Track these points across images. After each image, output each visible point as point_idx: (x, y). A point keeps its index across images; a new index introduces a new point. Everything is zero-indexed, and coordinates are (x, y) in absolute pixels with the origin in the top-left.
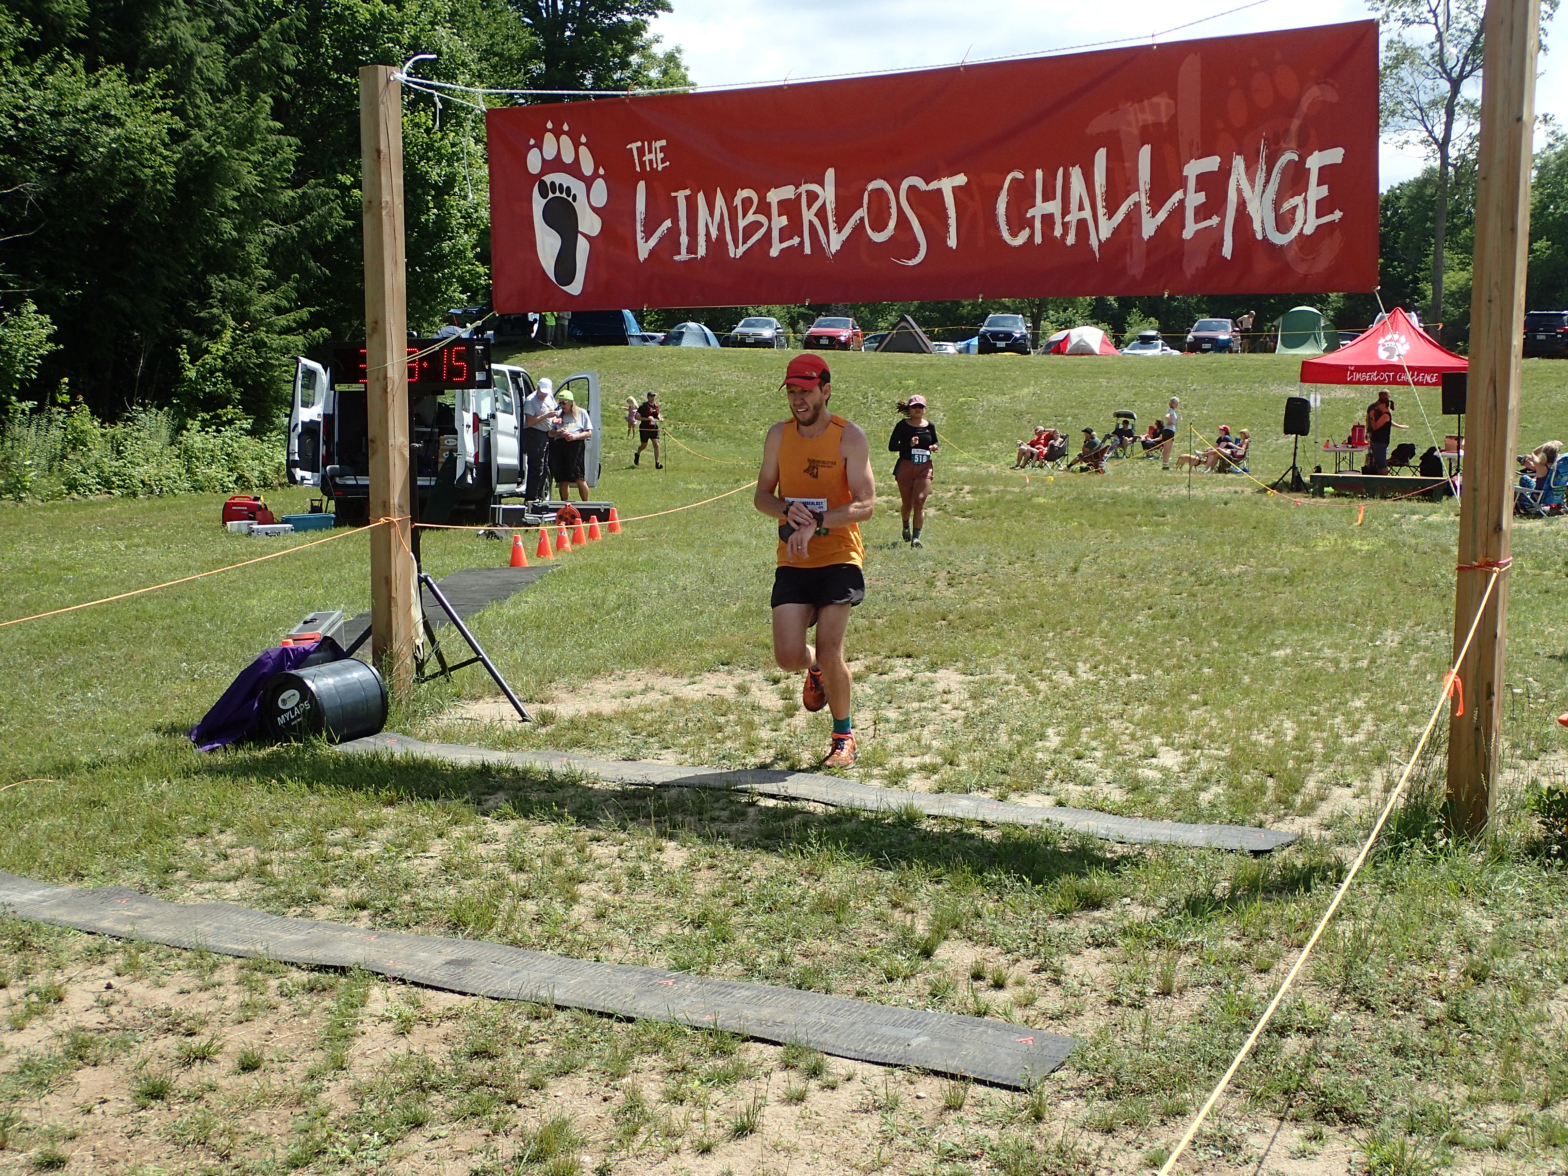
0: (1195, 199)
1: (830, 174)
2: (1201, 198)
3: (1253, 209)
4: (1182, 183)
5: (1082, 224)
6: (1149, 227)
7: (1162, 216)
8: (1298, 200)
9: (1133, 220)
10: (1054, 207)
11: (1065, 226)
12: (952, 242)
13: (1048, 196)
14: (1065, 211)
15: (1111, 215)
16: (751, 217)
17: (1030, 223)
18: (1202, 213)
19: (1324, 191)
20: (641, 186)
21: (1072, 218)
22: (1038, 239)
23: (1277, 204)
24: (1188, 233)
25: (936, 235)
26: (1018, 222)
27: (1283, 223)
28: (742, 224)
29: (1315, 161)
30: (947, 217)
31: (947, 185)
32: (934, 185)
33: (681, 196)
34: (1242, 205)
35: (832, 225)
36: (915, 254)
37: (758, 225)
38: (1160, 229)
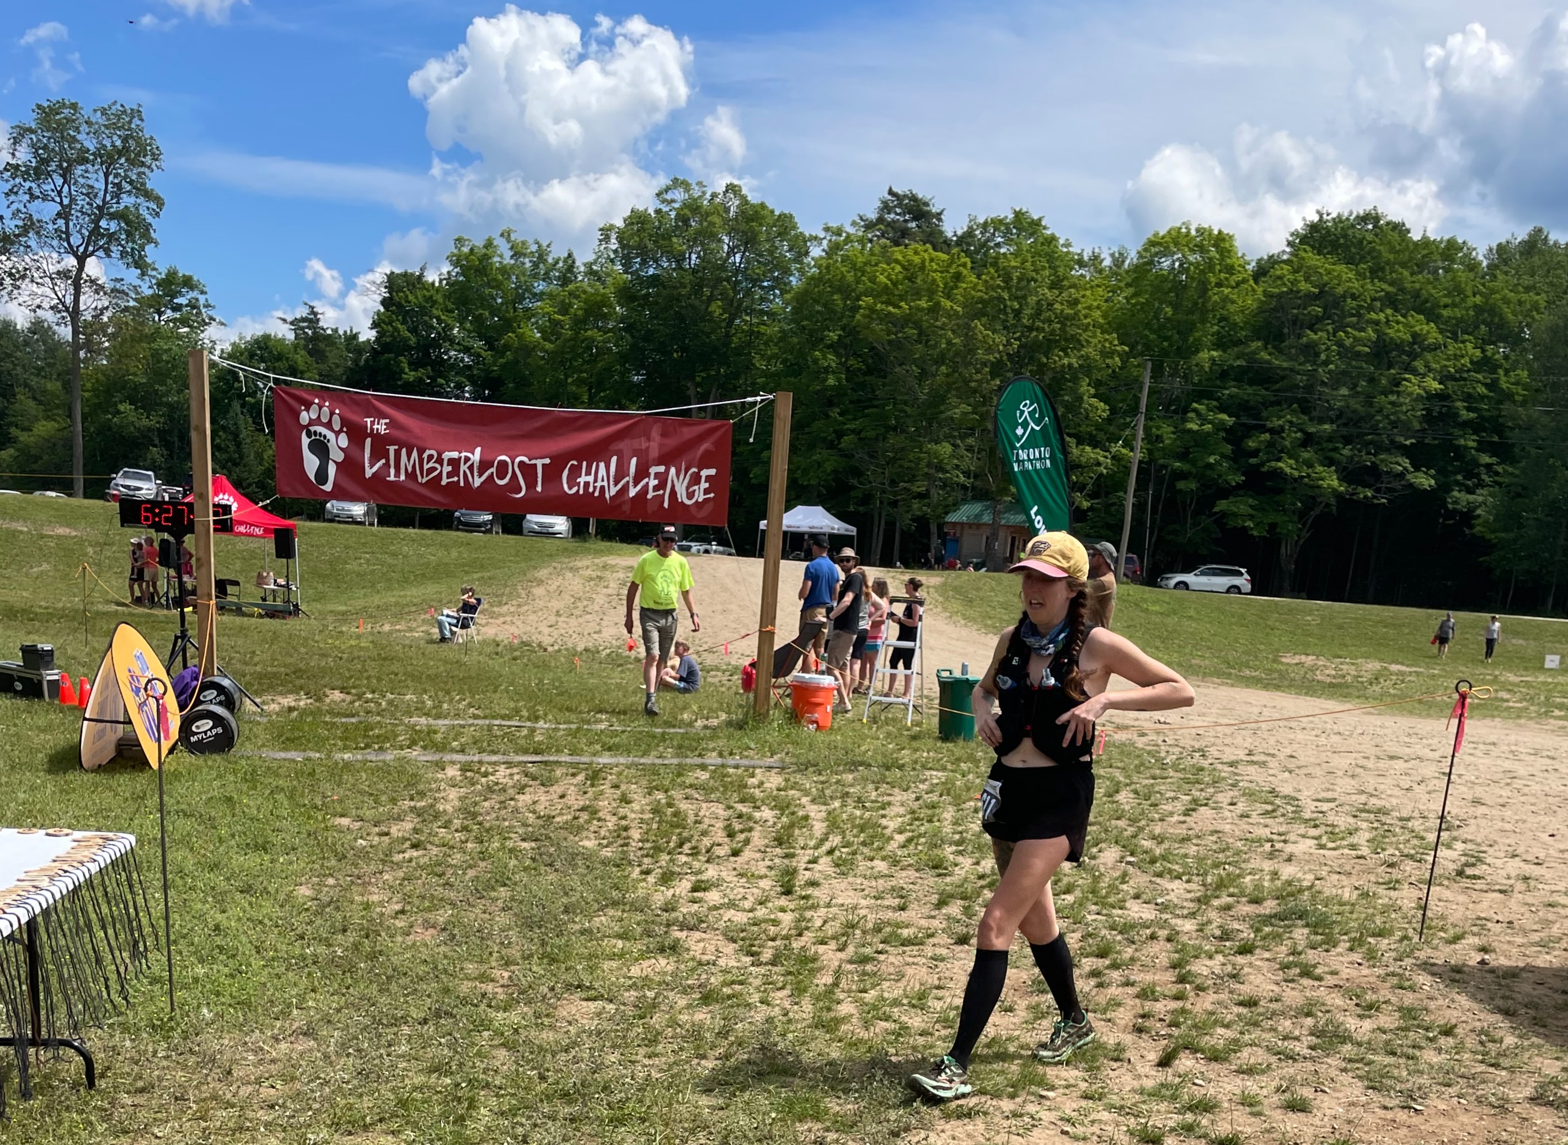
0: (653, 482)
1: (478, 450)
2: (656, 482)
3: (677, 489)
4: (648, 475)
5: (602, 488)
6: (632, 492)
7: (639, 487)
8: (696, 487)
9: (625, 489)
10: (590, 479)
11: (595, 488)
12: (539, 489)
13: (588, 473)
14: (595, 481)
15: (616, 484)
16: (431, 464)
17: (579, 484)
18: (656, 488)
19: (707, 485)
20: (368, 441)
21: (599, 484)
22: (581, 492)
23: (687, 488)
24: (649, 497)
25: (531, 484)
26: (572, 482)
27: (690, 495)
28: (426, 467)
29: (705, 473)
30: (536, 477)
31: (539, 463)
32: (533, 462)
33: (392, 449)
34: (673, 486)
35: (476, 474)
36: (520, 492)
37: (436, 469)
38: (637, 494)
